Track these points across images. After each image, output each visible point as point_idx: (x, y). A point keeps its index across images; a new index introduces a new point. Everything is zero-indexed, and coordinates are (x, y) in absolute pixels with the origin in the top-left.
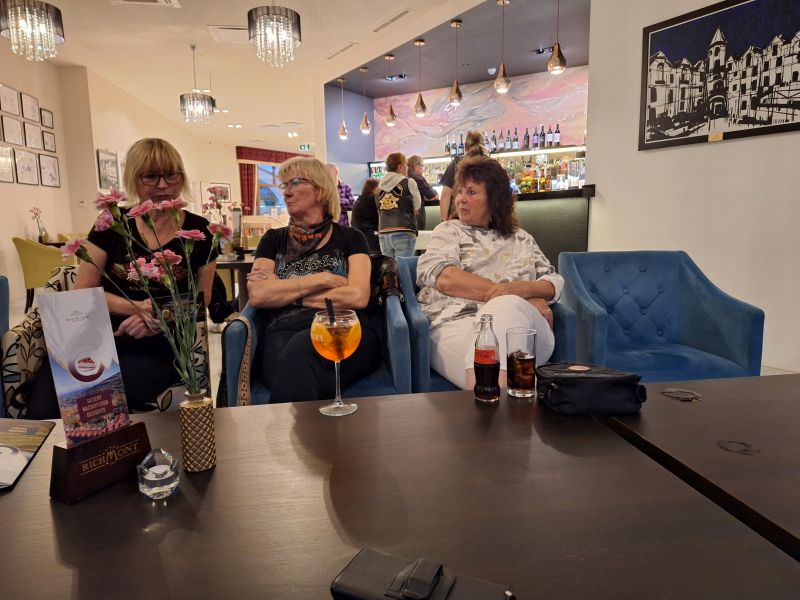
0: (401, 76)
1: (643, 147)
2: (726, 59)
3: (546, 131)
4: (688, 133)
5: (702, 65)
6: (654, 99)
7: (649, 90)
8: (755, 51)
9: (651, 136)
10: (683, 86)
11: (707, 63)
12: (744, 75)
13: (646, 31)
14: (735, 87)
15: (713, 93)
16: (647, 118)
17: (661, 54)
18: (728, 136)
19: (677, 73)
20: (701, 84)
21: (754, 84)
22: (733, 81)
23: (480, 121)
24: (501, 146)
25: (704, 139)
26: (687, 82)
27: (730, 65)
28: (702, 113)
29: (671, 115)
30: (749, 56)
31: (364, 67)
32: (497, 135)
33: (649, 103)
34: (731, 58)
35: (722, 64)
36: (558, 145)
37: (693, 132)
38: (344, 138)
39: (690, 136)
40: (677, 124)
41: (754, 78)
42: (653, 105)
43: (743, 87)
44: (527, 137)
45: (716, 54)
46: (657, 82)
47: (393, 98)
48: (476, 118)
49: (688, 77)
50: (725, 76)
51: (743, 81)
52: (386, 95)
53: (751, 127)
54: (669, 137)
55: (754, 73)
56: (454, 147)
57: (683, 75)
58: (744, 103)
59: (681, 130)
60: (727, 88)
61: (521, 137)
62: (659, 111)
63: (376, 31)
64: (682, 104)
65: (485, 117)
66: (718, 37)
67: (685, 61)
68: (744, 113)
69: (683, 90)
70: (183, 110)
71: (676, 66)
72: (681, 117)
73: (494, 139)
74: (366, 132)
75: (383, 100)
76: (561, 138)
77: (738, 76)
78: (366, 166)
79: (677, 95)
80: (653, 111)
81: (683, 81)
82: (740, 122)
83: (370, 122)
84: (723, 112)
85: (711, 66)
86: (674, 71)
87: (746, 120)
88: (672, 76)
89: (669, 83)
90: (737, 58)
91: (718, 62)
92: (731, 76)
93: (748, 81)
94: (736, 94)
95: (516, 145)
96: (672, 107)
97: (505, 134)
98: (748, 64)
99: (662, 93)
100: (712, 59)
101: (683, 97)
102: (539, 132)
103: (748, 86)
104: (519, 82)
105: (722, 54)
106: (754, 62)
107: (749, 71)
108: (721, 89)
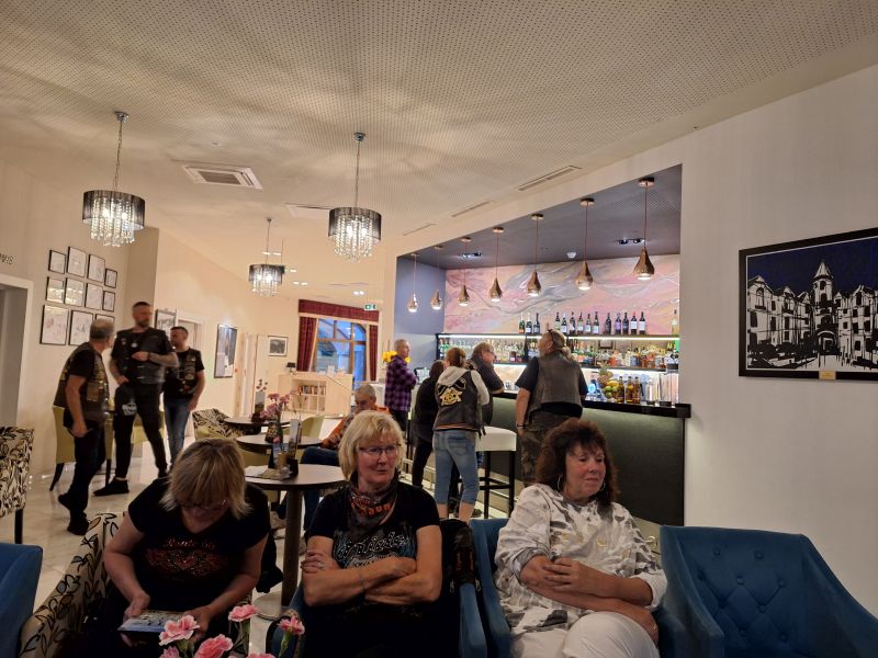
0: (476, 255)
1: (743, 372)
2: (834, 294)
3: (630, 317)
4: (796, 366)
5: (807, 297)
6: (754, 323)
7: (748, 315)
8: (866, 291)
9: (753, 362)
10: (786, 315)
11: (813, 295)
12: (855, 314)
13: (743, 254)
14: (845, 325)
15: (821, 327)
16: (748, 343)
17: (760, 279)
18: (841, 376)
19: (780, 302)
20: (806, 316)
21: (867, 325)
22: (843, 319)
23: (559, 301)
24: (580, 329)
25: (814, 375)
26: (791, 312)
27: (838, 301)
28: (809, 346)
29: (775, 344)
30: (859, 296)
31: (440, 246)
32: (576, 317)
33: (748, 327)
34: (839, 294)
35: (829, 298)
36: (643, 333)
37: (801, 365)
38: (413, 311)
39: (799, 369)
40: (782, 354)
41: (867, 319)
42: (753, 330)
43: (855, 327)
44: (609, 322)
45: (822, 288)
46: (756, 307)
47: (467, 270)
48: (553, 298)
49: (792, 307)
50: (834, 312)
51: (855, 320)
52: (460, 268)
53: (867, 370)
54: (773, 367)
55: (867, 314)
56: (529, 325)
57: (786, 304)
58: (858, 344)
59: (786, 362)
60: (837, 325)
61: (602, 321)
62: (761, 337)
63: (454, 216)
64: (787, 334)
65: (563, 297)
66: (822, 270)
67: (787, 290)
68: (858, 354)
69: (787, 319)
70: (251, 280)
71: (779, 294)
72: (785, 347)
73: (572, 320)
74: (437, 308)
75: (455, 272)
76: (646, 326)
77: (848, 314)
78: (434, 337)
79: (780, 324)
80: (754, 336)
81: (785, 310)
82: (855, 363)
83: (441, 297)
84: (834, 350)
85: (817, 300)
86: (775, 298)
87: (861, 361)
88: (773, 303)
89: (770, 309)
90: (846, 295)
91: (824, 296)
92: (841, 313)
93: (860, 321)
94: (848, 332)
95: (596, 329)
96: (775, 335)
97: (585, 317)
98: (859, 302)
99: (762, 318)
100: (818, 293)
101: (787, 326)
102: (622, 318)
103: (861, 326)
104: (600, 265)
105: (828, 290)
106: (866, 301)
107: (861, 311)
108: (830, 325)
